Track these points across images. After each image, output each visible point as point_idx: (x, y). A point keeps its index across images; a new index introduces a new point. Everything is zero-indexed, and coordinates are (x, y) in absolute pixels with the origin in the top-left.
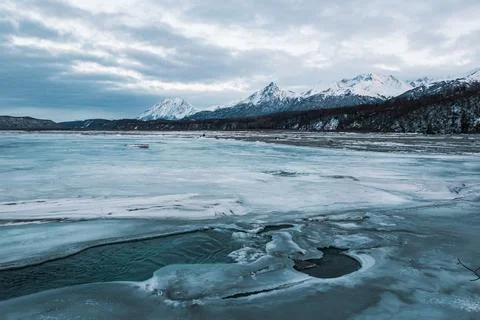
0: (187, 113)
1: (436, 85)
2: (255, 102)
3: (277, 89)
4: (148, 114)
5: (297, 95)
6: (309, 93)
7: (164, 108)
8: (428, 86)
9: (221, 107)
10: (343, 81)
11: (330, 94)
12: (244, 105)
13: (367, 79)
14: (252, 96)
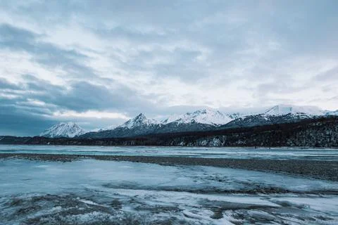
0: (77, 133)
1: (248, 118)
2: (130, 126)
3: (145, 118)
4: (47, 133)
5: (159, 123)
6: (166, 121)
7: (60, 129)
8: (243, 118)
9: (103, 129)
10: (188, 114)
11: (181, 122)
12: (121, 129)
13: (203, 113)
14: (127, 123)
